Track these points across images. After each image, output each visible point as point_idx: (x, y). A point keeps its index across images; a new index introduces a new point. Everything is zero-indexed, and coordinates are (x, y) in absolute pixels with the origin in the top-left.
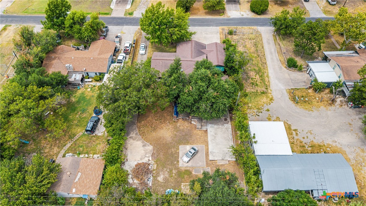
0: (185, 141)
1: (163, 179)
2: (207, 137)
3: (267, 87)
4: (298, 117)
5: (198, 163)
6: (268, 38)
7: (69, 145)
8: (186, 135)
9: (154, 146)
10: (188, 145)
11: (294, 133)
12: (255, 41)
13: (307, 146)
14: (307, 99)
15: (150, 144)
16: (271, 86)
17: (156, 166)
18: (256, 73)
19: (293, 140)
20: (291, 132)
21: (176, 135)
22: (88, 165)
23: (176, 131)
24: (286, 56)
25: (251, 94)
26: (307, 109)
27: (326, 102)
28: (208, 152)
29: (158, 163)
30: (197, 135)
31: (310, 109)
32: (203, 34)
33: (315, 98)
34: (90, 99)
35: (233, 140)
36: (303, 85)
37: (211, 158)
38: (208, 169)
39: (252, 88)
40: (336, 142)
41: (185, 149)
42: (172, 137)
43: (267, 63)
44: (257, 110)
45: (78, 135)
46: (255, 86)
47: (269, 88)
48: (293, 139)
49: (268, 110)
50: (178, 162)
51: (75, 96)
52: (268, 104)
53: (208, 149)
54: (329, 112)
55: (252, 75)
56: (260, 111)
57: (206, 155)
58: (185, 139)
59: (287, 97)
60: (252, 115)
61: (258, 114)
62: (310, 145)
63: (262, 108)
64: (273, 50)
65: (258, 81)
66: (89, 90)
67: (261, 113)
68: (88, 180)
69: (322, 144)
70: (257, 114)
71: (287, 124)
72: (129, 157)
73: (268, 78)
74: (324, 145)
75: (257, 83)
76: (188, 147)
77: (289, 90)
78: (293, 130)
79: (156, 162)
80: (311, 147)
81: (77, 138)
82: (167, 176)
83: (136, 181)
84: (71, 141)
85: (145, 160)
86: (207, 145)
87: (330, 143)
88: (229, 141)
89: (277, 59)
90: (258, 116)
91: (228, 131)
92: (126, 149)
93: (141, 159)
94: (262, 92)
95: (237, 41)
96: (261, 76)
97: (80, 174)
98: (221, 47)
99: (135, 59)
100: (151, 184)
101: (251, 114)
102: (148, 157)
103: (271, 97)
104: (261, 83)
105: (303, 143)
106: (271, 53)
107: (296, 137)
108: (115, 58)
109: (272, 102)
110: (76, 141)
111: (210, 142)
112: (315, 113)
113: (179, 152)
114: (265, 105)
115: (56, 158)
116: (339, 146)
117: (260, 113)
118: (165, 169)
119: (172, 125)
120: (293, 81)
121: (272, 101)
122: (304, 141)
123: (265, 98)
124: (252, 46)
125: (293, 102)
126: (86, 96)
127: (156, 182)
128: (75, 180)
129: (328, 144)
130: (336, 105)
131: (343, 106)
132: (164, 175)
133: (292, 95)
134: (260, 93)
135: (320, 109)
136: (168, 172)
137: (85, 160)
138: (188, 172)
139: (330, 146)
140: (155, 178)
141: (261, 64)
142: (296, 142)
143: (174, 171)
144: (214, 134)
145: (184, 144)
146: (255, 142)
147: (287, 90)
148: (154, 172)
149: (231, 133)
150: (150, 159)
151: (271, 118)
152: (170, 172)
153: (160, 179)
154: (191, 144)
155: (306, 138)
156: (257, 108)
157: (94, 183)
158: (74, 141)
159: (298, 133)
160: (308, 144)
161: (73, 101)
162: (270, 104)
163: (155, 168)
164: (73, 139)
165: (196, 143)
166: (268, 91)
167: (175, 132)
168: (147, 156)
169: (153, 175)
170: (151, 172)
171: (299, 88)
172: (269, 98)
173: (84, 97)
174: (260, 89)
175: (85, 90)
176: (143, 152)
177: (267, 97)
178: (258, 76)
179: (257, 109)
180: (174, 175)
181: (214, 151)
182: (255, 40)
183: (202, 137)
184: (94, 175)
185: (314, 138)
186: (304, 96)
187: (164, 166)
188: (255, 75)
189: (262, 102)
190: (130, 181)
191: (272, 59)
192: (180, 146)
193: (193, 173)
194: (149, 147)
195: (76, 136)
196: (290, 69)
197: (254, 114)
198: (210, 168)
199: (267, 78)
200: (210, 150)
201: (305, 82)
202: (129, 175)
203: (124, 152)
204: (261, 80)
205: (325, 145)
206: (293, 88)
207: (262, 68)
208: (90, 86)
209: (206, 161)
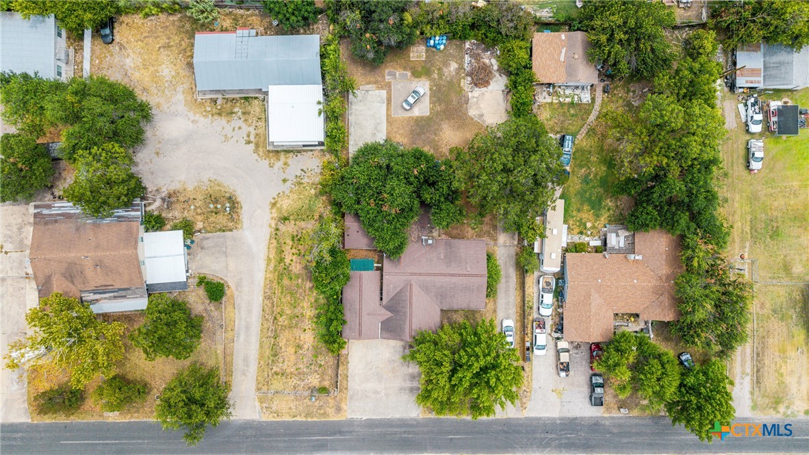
0: (421, 124)
1: (450, 65)
2: (387, 129)
3: (276, 234)
4: (238, 168)
5: (402, 87)
6: (243, 378)
7: (592, 117)
8: (419, 134)
9: (466, 114)
10: (417, 117)
11: (252, 138)
12: (275, 369)
13: (240, 114)
14: (212, 206)
15: (472, 119)
16: (268, 237)
17: (462, 84)
18: (290, 269)
19: (258, 125)
20: (257, 139)
21: (435, 134)
22: (554, 73)
23: (435, 140)
24: (219, 317)
25: (307, 217)
26: (218, 185)
27: (182, 199)
28: (388, 104)
29: (458, 89)
30: (402, 134)
31: (212, 184)
32: (383, 394)
33: (196, 208)
34: (582, 204)
35: (348, 125)
36: (207, 241)
37: (384, 93)
38: (389, 79)
39: (303, 229)
40: (193, 122)
41: (423, 110)
42: (441, 131)
43: (261, 298)
44: (303, 181)
45: (583, 135)
46: (297, 236)
47: (273, 230)
48: (256, 126)
49: (284, 181)
50: (431, 89)
51: (609, 210)
52: (281, 194)
53: (387, 110)
54: (183, 177)
55: (298, 264)
56: (298, 179)
57: (391, 100)
58: (422, 126)
59: (245, 213)
60: (312, 172)
61: (303, 173)
62: (234, 115)
63: (293, 186)
64: (242, 338)
65: (290, 247)
66: (589, 225)
67: (296, 176)
68: (549, 51)
69: (216, 117)
70: (305, 172)
71: (258, 155)
72: (500, 97)
73: (268, 257)
74: (213, 115)
75: (291, 243)
76: (416, 112)
77: (237, 226)
78: (252, 142)
79: (461, 89)
80: (233, 113)
81: (582, 130)
82: (445, 69)
83: (487, 61)
84: (591, 124)
85: (477, 92)
86: (388, 116)
87: (202, 119)
88: (355, 122)
89: (239, 312)
90: (302, 170)
91: (355, 140)
92: (506, 110)
93: (483, 94)
94: (287, 222)
95: (312, 367)
96: (281, 260)
97: (562, 59)
98: (350, 329)
99: (520, 308)
100: (466, 58)
101: (314, 174)
102: (474, 97)
103: (274, 211)
104: (285, 243)
105: (243, 119)
106: (248, 328)
107: (252, 129)
108: (558, 310)
109: (274, 198)
110: (584, 125)
111: (384, 119)
112: (206, 176)
113: (430, 103)
114: (287, 192)
115: (603, 98)
116: (191, 115)
117: (299, 175)
118: (448, 79)
119: (441, 152)
120: (224, 249)
121: (273, 201)
122: (240, 123)
123: (285, 207)
124: (283, 350)
125: (238, 200)
126: (590, 211)
127: (459, 61)
128: (566, 51)
129: (206, 116)
130: (166, 192)
131: (155, 189)
132: (450, 71)
133: (234, 216)
134: (291, 218)
135: (196, 184)
136: (444, 75)
137: (560, 79)
138: (416, 74)
139: (204, 114)
140: (461, 68)
141: (275, 293)
142: (254, 121)
143: (436, 76)
144: (377, 134)
145: (422, 118)
146: (319, 103)
147: (242, 227)
148: (463, 75)
149: (350, 137)
150: (470, 94)
151: (283, 166)
152: (441, 75)
153: (454, 66)
154: (412, 118)
155: (236, 129)
156: (302, 186)
157: (540, 49)
158: (586, 125)
159: (246, 138)
160: (236, 118)
161: (608, 200)
162: (279, 194)
163: (462, 80)
164: (589, 127)
165: (405, 119)
166: (277, 225)
167: (436, 138)
168: (475, 99)
169: (465, 70)
170: (467, 75)
171: (218, 233)
172: (278, 209)
173: (593, 208)
174: (289, 228)
175: (596, 224)
176: (482, 106)
177: (280, 210)
178: (287, 261)
179: (302, 183)
180: (436, 72)
181: (379, 104)
182: (273, 371)
183: (395, 130)
184: (543, 58)
185: (223, 128)
186: (214, 214)
187: (450, 83)
188: (293, 264)
189: (291, 198)
190: (494, 61)
191: (250, 312)
192: (429, 114)
193: (409, 74)
194: (474, 113)
195: (585, 132)
196: (222, 282)
197: (309, 174)
198: (386, 81)
199: (271, 256)
200: (385, 106)
201: (202, 248)
202: (498, 70)
203: (509, 105)
204: (283, 251)
205: (210, 116)
206: (228, 232)
207: (275, 285)
208: (589, 233)
209: (391, 90)
